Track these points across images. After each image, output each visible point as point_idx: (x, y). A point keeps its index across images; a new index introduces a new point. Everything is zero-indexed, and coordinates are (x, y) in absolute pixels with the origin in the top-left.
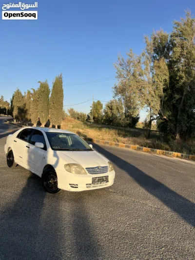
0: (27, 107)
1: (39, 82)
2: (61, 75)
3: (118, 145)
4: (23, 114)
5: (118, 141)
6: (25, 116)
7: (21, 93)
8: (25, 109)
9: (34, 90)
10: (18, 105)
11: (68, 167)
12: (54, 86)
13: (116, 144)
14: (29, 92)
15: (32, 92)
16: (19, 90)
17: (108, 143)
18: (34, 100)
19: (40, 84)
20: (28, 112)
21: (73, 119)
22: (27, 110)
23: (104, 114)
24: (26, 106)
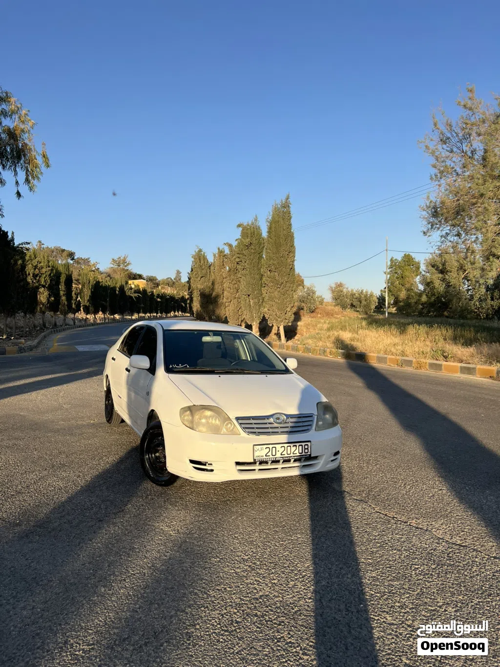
0: (218, 289)
1: (239, 226)
2: (287, 199)
3: (438, 367)
4: (211, 307)
5: (446, 357)
6: (214, 311)
7: (205, 258)
8: (214, 294)
9: (230, 246)
10: (199, 286)
11: (187, 416)
12: (270, 228)
13: (432, 366)
14: (221, 252)
15: (227, 251)
16: (200, 251)
17: (409, 363)
18: (230, 270)
19: (241, 229)
20: (220, 301)
21: (338, 309)
22: (218, 296)
23: (421, 287)
24: (216, 286)
